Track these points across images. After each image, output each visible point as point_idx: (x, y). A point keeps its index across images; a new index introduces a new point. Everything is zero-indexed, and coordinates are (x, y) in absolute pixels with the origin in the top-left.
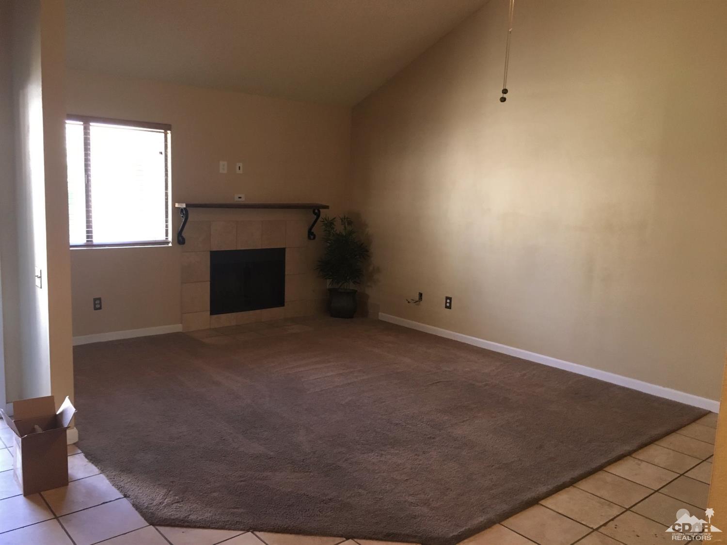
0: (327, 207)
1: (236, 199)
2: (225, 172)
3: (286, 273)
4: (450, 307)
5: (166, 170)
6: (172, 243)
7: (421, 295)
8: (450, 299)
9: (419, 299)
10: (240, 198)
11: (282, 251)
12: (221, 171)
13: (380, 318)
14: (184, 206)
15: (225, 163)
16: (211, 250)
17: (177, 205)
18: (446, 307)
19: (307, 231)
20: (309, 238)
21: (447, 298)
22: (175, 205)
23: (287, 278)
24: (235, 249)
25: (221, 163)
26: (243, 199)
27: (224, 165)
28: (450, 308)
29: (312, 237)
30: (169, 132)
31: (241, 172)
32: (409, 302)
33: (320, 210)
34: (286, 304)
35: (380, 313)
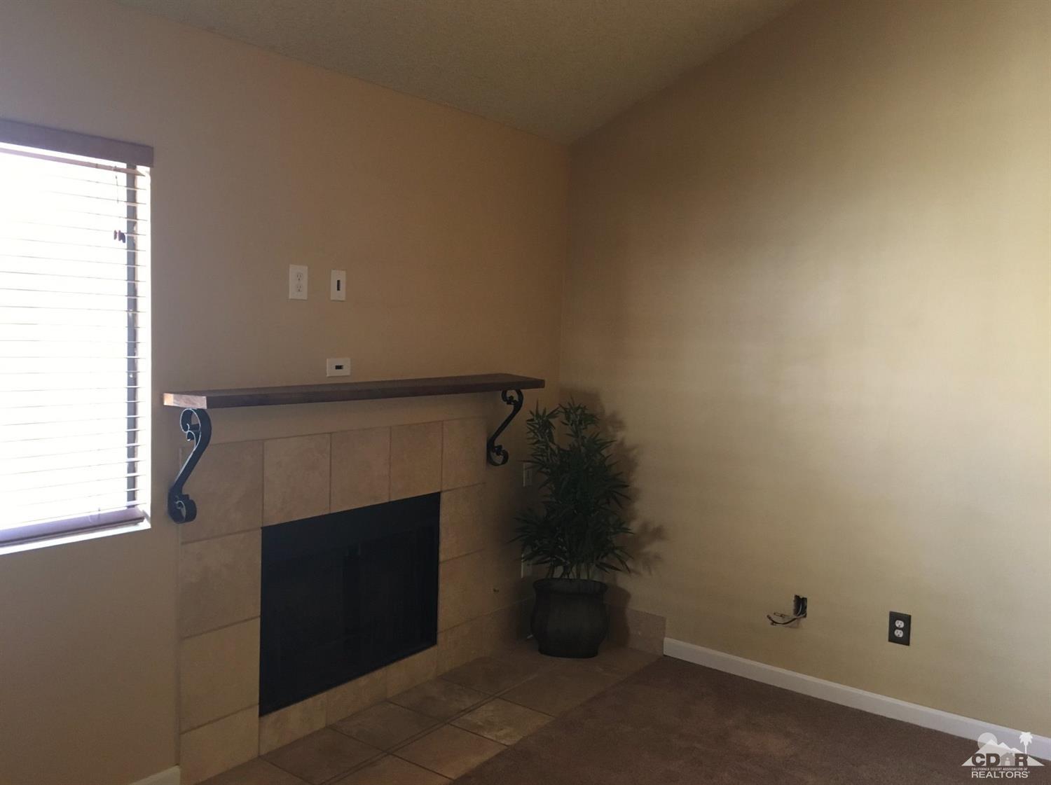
0: (538, 384)
1: (330, 371)
2: (303, 295)
3: (442, 557)
4: (905, 641)
5: (133, 291)
6: (152, 521)
7: (801, 603)
8: (907, 619)
9: (796, 612)
10: (339, 367)
11: (431, 503)
12: (293, 294)
13: (667, 651)
14: (201, 403)
15: (304, 270)
16: (265, 525)
17: (169, 400)
18: (893, 639)
19: (484, 444)
20: (489, 460)
21: (894, 617)
22: (162, 400)
23: (443, 570)
24: (327, 512)
25: (294, 270)
26: (346, 371)
27: (299, 277)
28: (908, 644)
29: (499, 459)
30: (143, 170)
31: (342, 295)
32: (774, 623)
33: (523, 391)
34: (440, 638)
35: (666, 640)
